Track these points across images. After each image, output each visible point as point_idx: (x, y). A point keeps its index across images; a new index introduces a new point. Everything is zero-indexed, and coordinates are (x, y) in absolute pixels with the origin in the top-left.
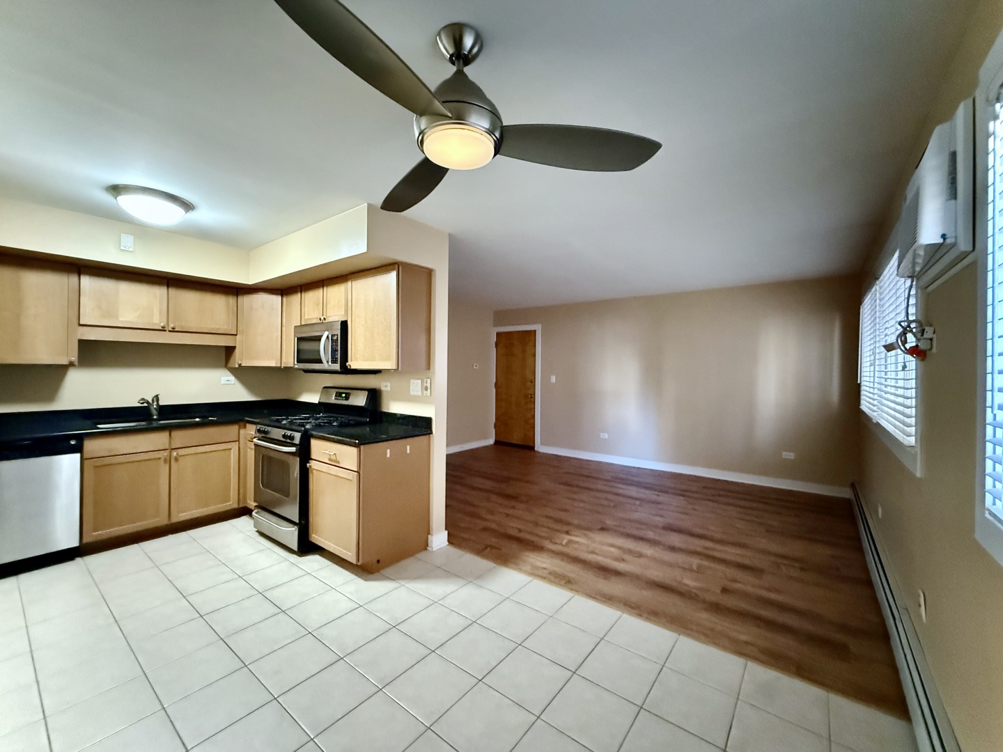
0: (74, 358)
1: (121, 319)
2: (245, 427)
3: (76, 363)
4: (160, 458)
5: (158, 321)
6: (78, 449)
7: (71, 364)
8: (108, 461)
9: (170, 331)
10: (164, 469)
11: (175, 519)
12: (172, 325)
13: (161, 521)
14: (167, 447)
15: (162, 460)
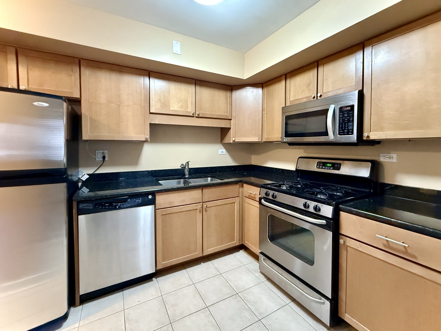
0: (148, 136)
1: (171, 109)
2: (243, 186)
3: (149, 140)
4: (197, 209)
5: (190, 110)
6: (152, 202)
7: (146, 141)
8: (169, 211)
9: (197, 117)
10: (199, 217)
11: (205, 254)
12: (197, 113)
13: (197, 254)
14: (201, 201)
15: (198, 211)
